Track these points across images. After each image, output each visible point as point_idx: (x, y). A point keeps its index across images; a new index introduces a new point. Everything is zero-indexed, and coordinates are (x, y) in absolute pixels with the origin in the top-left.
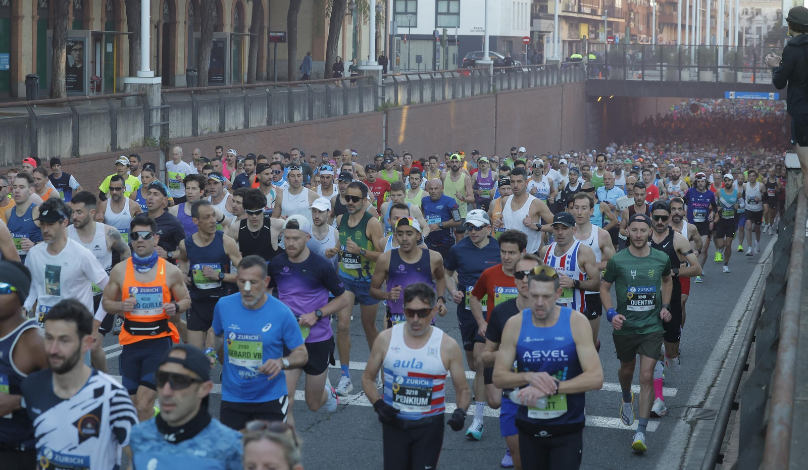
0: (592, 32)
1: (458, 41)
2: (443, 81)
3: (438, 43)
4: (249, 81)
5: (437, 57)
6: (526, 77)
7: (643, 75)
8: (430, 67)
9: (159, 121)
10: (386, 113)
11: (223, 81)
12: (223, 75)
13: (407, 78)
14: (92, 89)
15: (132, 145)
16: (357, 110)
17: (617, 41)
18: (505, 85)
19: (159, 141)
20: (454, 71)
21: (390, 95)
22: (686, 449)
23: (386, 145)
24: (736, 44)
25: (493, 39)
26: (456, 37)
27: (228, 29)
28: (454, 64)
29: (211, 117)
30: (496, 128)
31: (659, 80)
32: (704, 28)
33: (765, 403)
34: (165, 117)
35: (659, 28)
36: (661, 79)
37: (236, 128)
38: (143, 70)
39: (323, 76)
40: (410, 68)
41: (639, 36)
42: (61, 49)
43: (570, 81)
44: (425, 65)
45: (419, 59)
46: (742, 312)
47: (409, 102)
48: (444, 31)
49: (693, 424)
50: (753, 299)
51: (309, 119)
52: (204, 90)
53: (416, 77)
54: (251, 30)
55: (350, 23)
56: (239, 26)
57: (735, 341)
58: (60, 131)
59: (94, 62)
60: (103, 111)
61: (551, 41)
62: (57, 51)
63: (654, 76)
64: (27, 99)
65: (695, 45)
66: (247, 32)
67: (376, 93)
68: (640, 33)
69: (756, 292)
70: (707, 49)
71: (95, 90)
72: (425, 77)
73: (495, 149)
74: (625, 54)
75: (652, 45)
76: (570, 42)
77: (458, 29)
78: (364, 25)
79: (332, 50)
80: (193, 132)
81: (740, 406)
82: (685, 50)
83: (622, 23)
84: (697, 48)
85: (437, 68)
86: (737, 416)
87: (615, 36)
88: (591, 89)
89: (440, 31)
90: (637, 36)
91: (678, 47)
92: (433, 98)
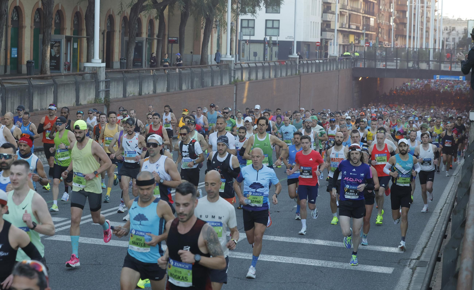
0: (356, 40)
1: (278, 44)
5: (266, 53)
6: (318, 65)
7: (386, 65)
8: (262, 59)
9: (104, 88)
10: (236, 85)
11: (141, 66)
12: (141, 62)
13: (249, 65)
14: (65, 69)
15: (88, 102)
16: (219, 84)
17: (371, 45)
18: (306, 70)
19: (104, 100)
21: (238, 75)
22: (409, 284)
23: (236, 104)
24: (441, 48)
25: (297, 42)
26: (277, 42)
27: (144, 36)
28: (276, 57)
29: (134, 86)
30: (300, 95)
31: (395, 68)
32: (422, 38)
33: (457, 258)
34: (107, 86)
35: (396, 37)
36: (397, 67)
37: (149, 93)
38: (95, 59)
39: (199, 63)
40: (250, 59)
41: (384, 42)
42: (47, 45)
43: (343, 68)
44: (259, 58)
45: (255, 54)
46: (443, 204)
47: (249, 79)
48: (270, 38)
49: (414, 269)
50: (449, 196)
51: (191, 88)
52: (130, 71)
53: (254, 65)
54: (158, 36)
55: (215, 33)
56: (151, 34)
57: (439, 221)
58: (46, 93)
59: (66, 54)
60: (71, 82)
61: (333, 45)
62: (45, 47)
63: (392, 66)
64: (27, 75)
65: (417, 48)
66: (155, 37)
67: (230, 74)
68: (384, 40)
69: (451, 193)
70: (423, 50)
71: (67, 70)
72: (259, 65)
74: (375, 53)
75: (391, 47)
76: (343, 45)
77: (278, 37)
78: (223, 34)
79: (205, 49)
80: (123, 95)
81: (442, 259)
82: (411, 51)
83: (374, 34)
84: (418, 49)
85: (266, 59)
86: (440, 265)
87: (370, 42)
88: (355, 72)
89: (268, 38)
90: (382, 42)
91: (407, 49)
92: (263, 77)
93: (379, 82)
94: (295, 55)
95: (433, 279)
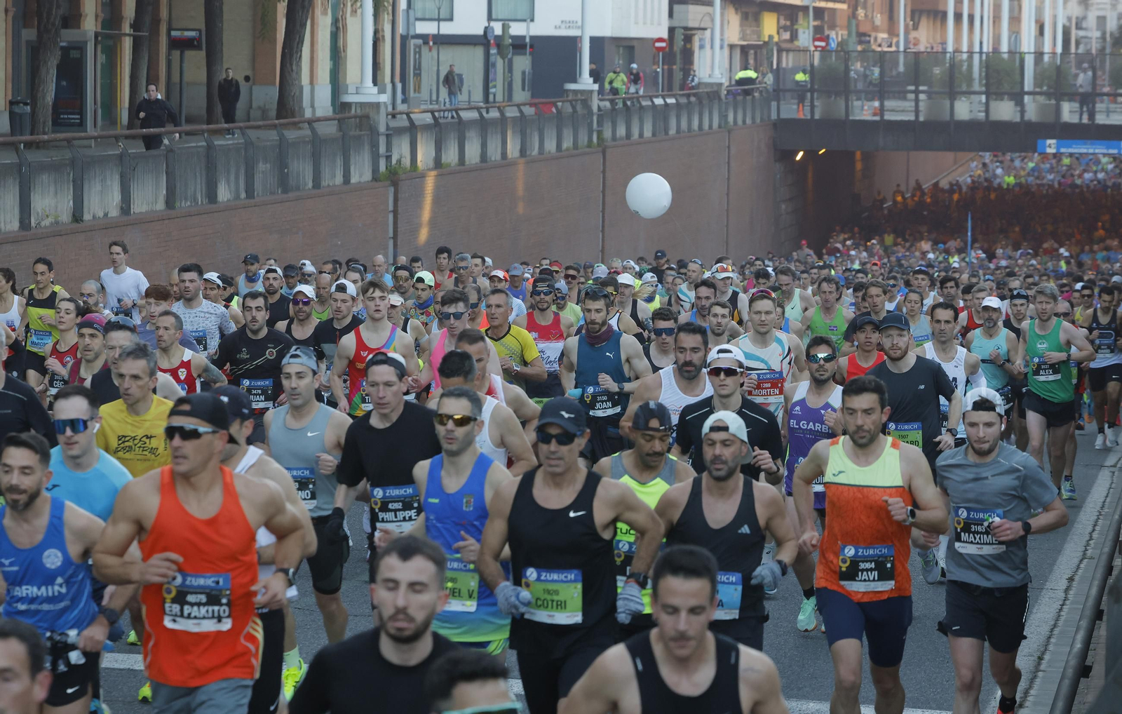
0: (785, 28)
1: (531, 47)
2: (502, 123)
3: (493, 51)
5: (491, 77)
6: (661, 114)
7: (882, 110)
8: (478, 96)
10: (395, 184)
11: (81, 125)
12: (81, 112)
13: (434, 117)
16: (339, 179)
17: (833, 45)
18: (621, 131)
20: (525, 104)
21: (401, 150)
23: (394, 246)
24: (1059, 49)
25: (597, 43)
26: (528, 40)
27: (90, 25)
28: (523, 89)
29: (56, 193)
30: (603, 212)
31: (912, 117)
32: (997, 19)
35: (912, 19)
36: (917, 116)
37: (106, 215)
39: (273, 113)
40: (441, 98)
41: (873, 34)
43: (744, 122)
44: (469, 92)
46: (1076, 561)
47: (438, 163)
48: (505, 28)
50: (1095, 535)
51: (247, 197)
52: (44, 142)
53: (451, 116)
54: (135, 26)
55: (325, 13)
56: (111, 17)
57: (1062, 618)
61: (708, 46)
63: (903, 111)
65: (981, 53)
66: (127, 29)
67: (374, 146)
68: (876, 29)
69: (1100, 522)
70: (1003, 59)
72: (469, 115)
73: (603, 251)
74: (847, 70)
75: (898, 52)
76: (743, 47)
77: (532, 24)
78: (351, 15)
79: (291, 65)
80: (21, 222)
82: (961, 61)
83: (842, 10)
84: (984, 57)
85: (491, 98)
87: (828, 36)
88: (783, 136)
89: (497, 29)
90: (869, 36)
91: (948, 55)
92: (484, 157)
93: (859, 166)
94: (586, 82)
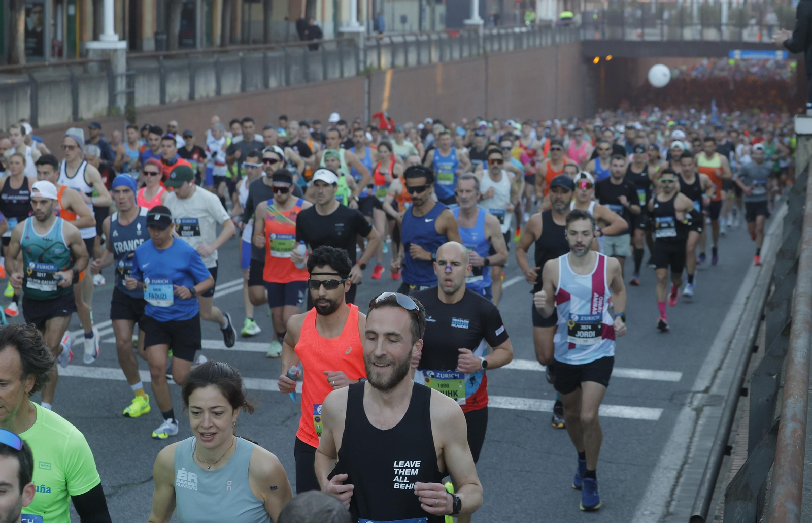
2: (429, 43)
3: (424, 2)
4: (223, 44)
5: (423, 16)
6: (519, 37)
7: (642, 35)
8: (415, 27)
9: (124, 88)
10: (369, 77)
11: (194, 45)
12: (194, 38)
13: (391, 39)
14: (53, 54)
15: (95, 114)
16: (337, 75)
18: (496, 47)
19: (124, 110)
20: (442, 32)
21: (372, 58)
22: (691, 438)
28: (441, 24)
29: (180, 83)
30: (486, 92)
31: (660, 39)
33: (776, 393)
34: (130, 84)
36: (663, 38)
37: (208, 96)
38: (106, 33)
40: (395, 29)
42: (19, 12)
43: (565, 41)
44: (411, 25)
45: (404, 19)
46: (751, 287)
47: (393, 65)
49: (699, 411)
51: (286, 85)
52: (175, 55)
53: (400, 39)
57: (743, 320)
58: (18, 100)
59: (55, 25)
60: (63, 79)
62: (15, 14)
63: (654, 35)
67: (357, 56)
70: (710, 7)
71: (56, 56)
72: (411, 38)
74: (623, 12)
80: (161, 100)
81: (749, 392)
82: (687, 7)
84: (699, 5)
85: (423, 28)
86: (745, 403)
88: (587, 49)
91: (679, 4)
92: (419, 62)
94: (476, 19)
95: (734, 427)
